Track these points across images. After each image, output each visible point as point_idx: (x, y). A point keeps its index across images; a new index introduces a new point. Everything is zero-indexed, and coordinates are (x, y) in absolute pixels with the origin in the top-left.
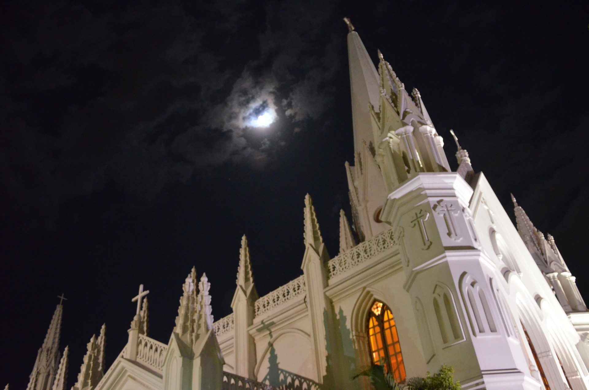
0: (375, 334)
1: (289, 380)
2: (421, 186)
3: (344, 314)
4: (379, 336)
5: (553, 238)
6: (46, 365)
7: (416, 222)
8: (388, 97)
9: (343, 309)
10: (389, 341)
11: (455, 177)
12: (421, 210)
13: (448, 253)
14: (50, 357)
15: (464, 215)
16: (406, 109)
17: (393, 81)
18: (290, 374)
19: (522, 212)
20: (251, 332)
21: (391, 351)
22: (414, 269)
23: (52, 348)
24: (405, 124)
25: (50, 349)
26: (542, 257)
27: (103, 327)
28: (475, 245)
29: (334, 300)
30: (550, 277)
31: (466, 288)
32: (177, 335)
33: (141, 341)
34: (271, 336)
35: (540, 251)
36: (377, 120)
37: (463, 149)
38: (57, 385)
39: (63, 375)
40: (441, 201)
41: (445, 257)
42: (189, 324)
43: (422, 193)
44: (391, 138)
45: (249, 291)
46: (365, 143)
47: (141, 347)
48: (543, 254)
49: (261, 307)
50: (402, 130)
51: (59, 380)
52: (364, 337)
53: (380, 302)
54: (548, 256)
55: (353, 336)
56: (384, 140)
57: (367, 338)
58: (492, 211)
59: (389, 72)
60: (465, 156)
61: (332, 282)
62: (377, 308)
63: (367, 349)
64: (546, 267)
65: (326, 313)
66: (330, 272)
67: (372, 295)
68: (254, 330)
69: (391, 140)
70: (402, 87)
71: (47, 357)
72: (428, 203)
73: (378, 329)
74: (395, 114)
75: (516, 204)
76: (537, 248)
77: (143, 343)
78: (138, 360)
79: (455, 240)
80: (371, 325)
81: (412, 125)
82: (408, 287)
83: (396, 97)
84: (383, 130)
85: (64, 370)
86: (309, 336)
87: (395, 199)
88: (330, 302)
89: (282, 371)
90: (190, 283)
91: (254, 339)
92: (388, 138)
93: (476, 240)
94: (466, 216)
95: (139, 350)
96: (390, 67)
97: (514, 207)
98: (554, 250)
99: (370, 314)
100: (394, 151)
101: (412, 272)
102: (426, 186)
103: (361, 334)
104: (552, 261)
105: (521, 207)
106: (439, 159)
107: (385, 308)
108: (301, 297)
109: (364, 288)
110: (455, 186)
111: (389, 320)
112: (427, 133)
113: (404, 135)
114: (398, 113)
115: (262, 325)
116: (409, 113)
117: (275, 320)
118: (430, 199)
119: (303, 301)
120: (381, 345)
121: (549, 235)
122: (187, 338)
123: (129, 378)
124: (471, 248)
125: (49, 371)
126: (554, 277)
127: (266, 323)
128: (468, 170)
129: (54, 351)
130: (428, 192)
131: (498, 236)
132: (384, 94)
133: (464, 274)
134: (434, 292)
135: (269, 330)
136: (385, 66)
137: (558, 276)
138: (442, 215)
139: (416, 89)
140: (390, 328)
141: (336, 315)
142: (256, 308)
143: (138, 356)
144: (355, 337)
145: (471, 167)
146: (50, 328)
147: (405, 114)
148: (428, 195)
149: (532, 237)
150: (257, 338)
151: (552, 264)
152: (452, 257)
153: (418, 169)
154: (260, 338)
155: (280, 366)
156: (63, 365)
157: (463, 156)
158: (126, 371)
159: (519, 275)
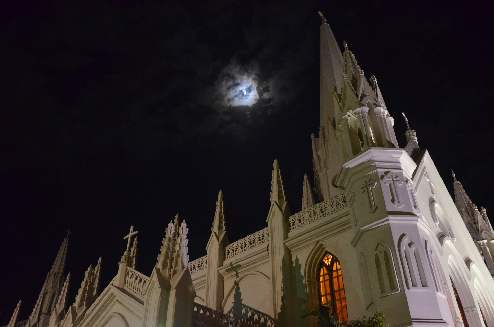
0: (324, 281)
1: (250, 314)
2: (371, 159)
3: (300, 263)
4: (327, 283)
5: (485, 211)
6: (53, 286)
7: (365, 189)
8: (349, 81)
9: (298, 257)
10: (336, 288)
11: (402, 153)
12: (371, 179)
13: (390, 217)
14: (56, 280)
15: (407, 185)
16: (363, 92)
17: (355, 68)
18: (251, 309)
19: (460, 186)
20: (220, 272)
21: (337, 297)
22: (360, 229)
23: (58, 274)
24: (361, 105)
25: (56, 274)
26: (474, 226)
27: (100, 259)
28: (415, 212)
29: (292, 250)
30: (480, 244)
31: (404, 247)
32: (158, 270)
33: (128, 272)
34: (237, 277)
35: (473, 220)
36: (338, 100)
37: (412, 129)
38: (60, 304)
39: (65, 296)
40: (388, 172)
41: (388, 220)
42: (168, 261)
43: (372, 165)
44: (349, 116)
45: (221, 238)
46: (329, 119)
47: (128, 278)
48: (475, 224)
49: (231, 252)
50: (359, 110)
51: (61, 299)
52: (315, 283)
53: (331, 254)
54: (480, 226)
55: (306, 281)
56: (343, 117)
57: (317, 284)
58: (433, 183)
59: (352, 59)
60: (414, 135)
61: (291, 234)
62: (328, 259)
63: (317, 294)
64: (478, 235)
65: (284, 261)
66: (290, 226)
67: (324, 248)
68: (224, 270)
69: (349, 118)
70: (362, 73)
71: (54, 280)
72: (377, 173)
73: (327, 277)
74: (354, 96)
75: (455, 179)
76: (471, 218)
77: (130, 274)
78: (125, 288)
79: (398, 206)
80: (322, 273)
81: (368, 106)
82: (355, 243)
83: (356, 81)
84: (343, 109)
85: (66, 292)
86: (269, 278)
87: (349, 168)
88: (288, 251)
89: (245, 306)
90: (171, 227)
91: (223, 278)
92: (346, 116)
93: (415, 207)
94: (409, 186)
95: (127, 280)
96: (353, 55)
97: (453, 181)
98: (485, 220)
99: (322, 264)
100: (351, 127)
101: (360, 230)
102: (376, 159)
103: (313, 281)
104: (483, 230)
105: (459, 182)
106: (389, 136)
107: (334, 260)
108: (264, 245)
109: (318, 242)
110: (401, 161)
111: (337, 270)
112: (381, 114)
113: (360, 114)
114: (357, 96)
115: (230, 267)
116: (366, 96)
117: (241, 263)
118: (379, 170)
119: (266, 249)
120: (328, 291)
121: (482, 208)
122: (166, 273)
123: (117, 302)
124: (411, 214)
125: (55, 291)
126: (483, 244)
127: (234, 266)
128: (415, 147)
129: (59, 275)
130: (377, 164)
131: (437, 205)
132: (346, 78)
133: (403, 235)
134: (376, 250)
135: (236, 271)
136: (348, 55)
137: (487, 243)
138: (388, 184)
139: (374, 76)
140: (338, 276)
141: (293, 263)
142: (226, 252)
143: (125, 285)
144: (307, 283)
145: (418, 144)
146: (58, 256)
147: (363, 96)
148: (377, 166)
149: (467, 208)
150: (225, 277)
151: (483, 232)
152: (393, 220)
153: (370, 144)
154: (228, 277)
155: (243, 302)
156: (65, 287)
157: (412, 135)
158: (115, 296)
159: (453, 240)
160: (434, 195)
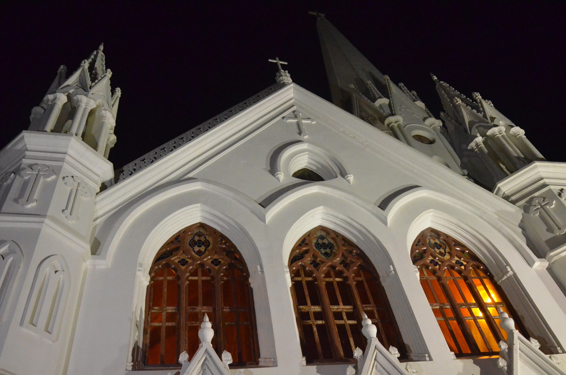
5: (479, 95)
105: (442, 82)
151: (474, 128)
159: (346, 179)
160: (302, 136)
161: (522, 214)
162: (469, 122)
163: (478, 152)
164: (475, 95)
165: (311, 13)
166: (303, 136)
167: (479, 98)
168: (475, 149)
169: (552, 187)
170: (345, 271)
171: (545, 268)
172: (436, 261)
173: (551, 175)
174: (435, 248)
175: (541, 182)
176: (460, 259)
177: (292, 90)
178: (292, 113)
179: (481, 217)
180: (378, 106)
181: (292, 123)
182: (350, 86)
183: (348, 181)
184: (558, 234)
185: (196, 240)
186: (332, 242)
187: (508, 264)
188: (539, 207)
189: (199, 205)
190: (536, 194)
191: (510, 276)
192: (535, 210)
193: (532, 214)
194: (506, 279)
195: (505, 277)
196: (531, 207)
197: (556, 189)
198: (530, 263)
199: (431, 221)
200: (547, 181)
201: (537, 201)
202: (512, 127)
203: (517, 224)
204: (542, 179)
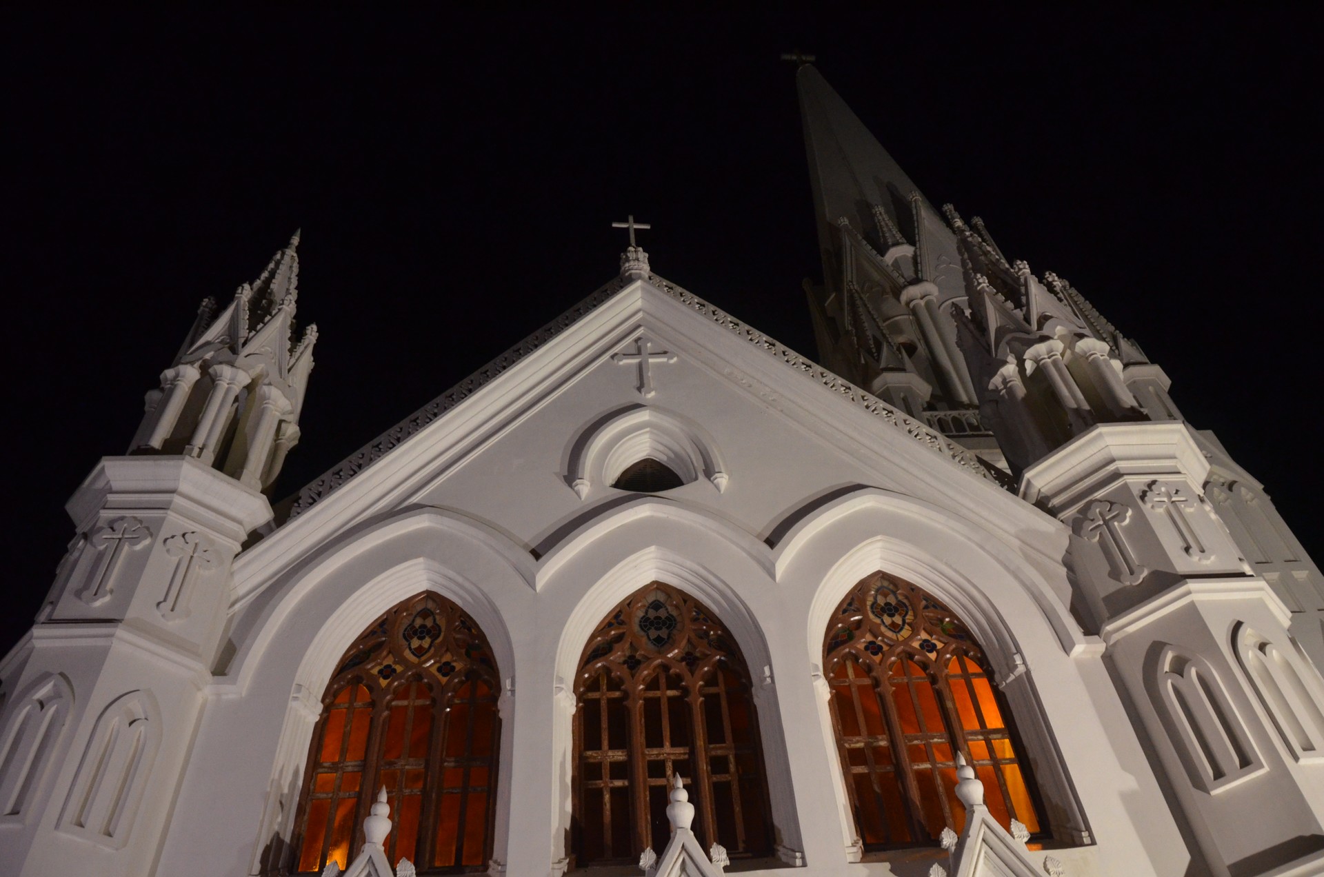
159: (712, 482)
160: (643, 394)
161: (1069, 537)
162: (998, 330)
163: (1006, 397)
164: (1017, 265)
165: (786, 57)
166: (645, 395)
167: (1024, 273)
168: (1001, 390)
169: (1129, 479)
170: (687, 675)
171: (1099, 656)
172: (880, 643)
173: (1135, 451)
174: (883, 615)
175: (1111, 468)
176: (931, 636)
177: (639, 294)
178: (634, 343)
179: (982, 547)
180: (890, 264)
181: (629, 366)
182: (839, 222)
183: (717, 487)
184: (1128, 583)
185: (417, 626)
186: (674, 613)
187: (1019, 651)
188: (1101, 522)
189: (421, 560)
190: (1099, 494)
191: (1020, 676)
192: (1091, 530)
193: (1086, 538)
194: (1014, 680)
195: (1012, 677)
196: (1086, 523)
197: (1136, 483)
198: (1066, 646)
199: (881, 558)
200: (1121, 465)
201: (1098, 510)
202: (1081, 336)
203: (1059, 558)
204: (1112, 461)
